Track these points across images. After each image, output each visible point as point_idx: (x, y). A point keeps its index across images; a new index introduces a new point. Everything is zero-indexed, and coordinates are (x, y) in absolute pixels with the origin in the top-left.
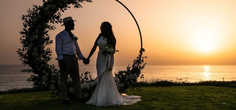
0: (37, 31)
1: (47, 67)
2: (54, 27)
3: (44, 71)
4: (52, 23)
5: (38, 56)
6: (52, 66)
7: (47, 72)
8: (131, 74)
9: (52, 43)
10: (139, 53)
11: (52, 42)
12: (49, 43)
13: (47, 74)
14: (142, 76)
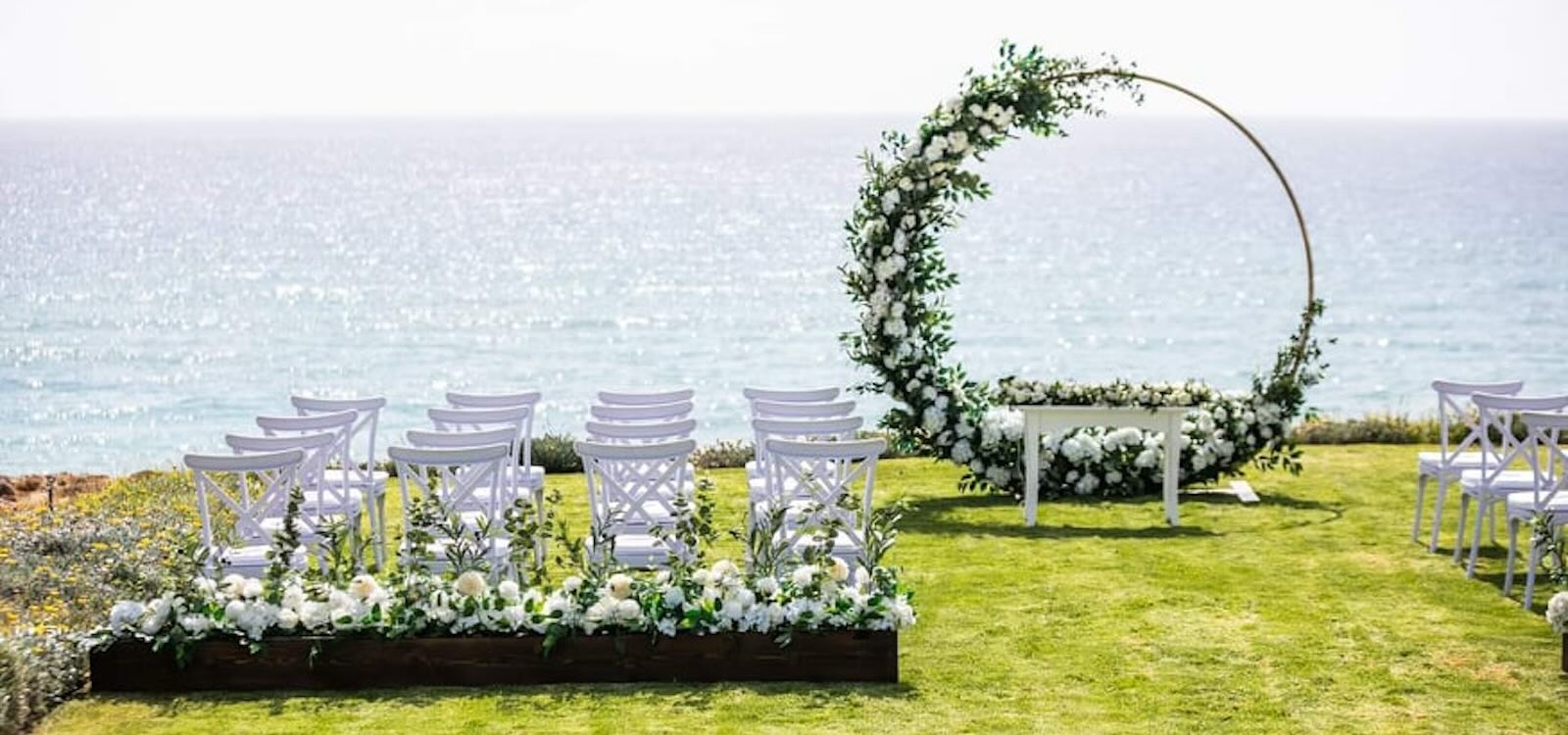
0: (900, 241)
1: (939, 376)
2: (958, 214)
3: (929, 393)
4: (950, 199)
5: (909, 335)
6: (955, 369)
7: (939, 394)
8: (1262, 404)
9: (956, 283)
10: (1300, 321)
11: (956, 279)
12: (943, 285)
13: (943, 402)
14: (1311, 412)
